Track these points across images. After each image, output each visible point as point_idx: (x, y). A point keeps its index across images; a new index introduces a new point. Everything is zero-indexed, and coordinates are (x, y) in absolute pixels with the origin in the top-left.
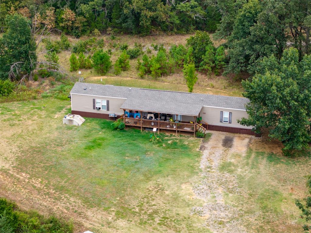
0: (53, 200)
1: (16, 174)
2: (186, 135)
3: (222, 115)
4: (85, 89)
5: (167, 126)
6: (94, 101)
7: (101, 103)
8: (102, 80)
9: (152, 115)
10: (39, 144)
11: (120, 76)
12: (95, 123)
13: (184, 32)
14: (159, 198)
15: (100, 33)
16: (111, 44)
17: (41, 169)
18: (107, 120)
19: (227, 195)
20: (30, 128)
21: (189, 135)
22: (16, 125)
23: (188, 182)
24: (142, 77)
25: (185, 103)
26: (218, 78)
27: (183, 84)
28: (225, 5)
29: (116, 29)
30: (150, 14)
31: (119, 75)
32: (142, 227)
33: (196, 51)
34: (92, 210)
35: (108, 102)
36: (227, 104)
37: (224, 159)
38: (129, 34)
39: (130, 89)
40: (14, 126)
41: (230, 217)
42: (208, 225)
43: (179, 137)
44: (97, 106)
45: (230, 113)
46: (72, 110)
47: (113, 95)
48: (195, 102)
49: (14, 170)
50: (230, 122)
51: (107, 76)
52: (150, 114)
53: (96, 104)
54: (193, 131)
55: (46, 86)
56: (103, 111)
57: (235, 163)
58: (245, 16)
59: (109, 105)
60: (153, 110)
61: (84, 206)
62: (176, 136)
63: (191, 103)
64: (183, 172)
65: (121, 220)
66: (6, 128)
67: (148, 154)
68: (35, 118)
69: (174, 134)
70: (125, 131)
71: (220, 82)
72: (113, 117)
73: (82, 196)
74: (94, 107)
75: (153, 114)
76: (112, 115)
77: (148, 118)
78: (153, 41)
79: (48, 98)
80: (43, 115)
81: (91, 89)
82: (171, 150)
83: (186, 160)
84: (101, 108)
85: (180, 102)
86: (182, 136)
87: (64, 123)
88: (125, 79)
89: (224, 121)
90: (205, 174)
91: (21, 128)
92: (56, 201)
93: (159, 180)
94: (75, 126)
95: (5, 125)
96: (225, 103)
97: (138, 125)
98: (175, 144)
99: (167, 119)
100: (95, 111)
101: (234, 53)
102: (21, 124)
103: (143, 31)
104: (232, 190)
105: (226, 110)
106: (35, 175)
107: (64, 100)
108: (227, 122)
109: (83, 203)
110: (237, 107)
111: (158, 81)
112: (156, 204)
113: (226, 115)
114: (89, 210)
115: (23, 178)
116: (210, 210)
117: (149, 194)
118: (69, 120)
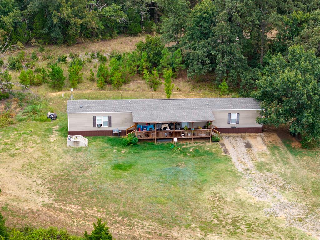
0: (127, 227)
1: (64, 207)
2: (202, 141)
3: (229, 117)
4: (82, 107)
5: (182, 135)
6: (94, 118)
7: (102, 119)
8: (63, 96)
9: (167, 126)
10: (61, 172)
11: (78, 89)
12: (100, 141)
13: (109, 38)
14: (226, 206)
15: (24, 47)
16: (45, 57)
17: (86, 198)
18: (110, 137)
19: (283, 192)
20: (35, 156)
21: (203, 141)
22: (17, 154)
23: (239, 186)
24: (102, 88)
25: (193, 110)
26: (177, 81)
27: (148, 91)
28: (173, 7)
29: (40, 41)
30: (79, 21)
31: (76, 89)
32: (236, 237)
33: (151, 56)
34: (174, 230)
35: (110, 118)
36: (233, 106)
37: (254, 160)
38: (54, 44)
39: (129, 101)
40: (15, 156)
41: (303, 212)
42: (291, 224)
43: (194, 144)
44: (98, 123)
45: (238, 114)
46: (69, 131)
47: (114, 109)
48: (202, 107)
49: (58, 203)
50: (238, 123)
51: (64, 91)
52: (164, 125)
53: (96, 121)
54: (209, 136)
55: (15, 108)
56: (105, 128)
57: (266, 161)
58: (201, 16)
59: (112, 121)
60: (168, 120)
61: (163, 227)
62: (192, 144)
63: (198, 109)
64: (227, 178)
65: (210, 234)
66: (8, 159)
67: (180, 166)
68: (31, 144)
69: (188, 142)
70: (138, 145)
71: (182, 84)
72: (118, 132)
73: (153, 219)
74: (95, 125)
75: (168, 124)
76: (116, 131)
77: (162, 129)
78: (84, 50)
79: (24, 121)
80: (37, 140)
81: (88, 106)
82: (199, 158)
83: (221, 166)
84: (102, 125)
85: (188, 109)
86: (197, 142)
87: (68, 146)
88: (85, 92)
89: (231, 123)
90: (249, 176)
91: (25, 157)
92: (131, 228)
93: (212, 189)
94: (82, 147)
95: (6, 157)
96: (230, 105)
97: (151, 137)
98: (196, 151)
99: (177, 128)
100: (96, 129)
101: (200, 55)
102: (22, 153)
103: (69, 39)
104: (284, 187)
105: (234, 112)
106: (85, 205)
107: (45, 121)
108: (235, 123)
109: (160, 224)
110: (244, 107)
111: (122, 91)
112: (229, 213)
113: (234, 117)
114: (172, 231)
115: (76, 210)
116: (281, 209)
117: (214, 204)
118: (75, 141)
